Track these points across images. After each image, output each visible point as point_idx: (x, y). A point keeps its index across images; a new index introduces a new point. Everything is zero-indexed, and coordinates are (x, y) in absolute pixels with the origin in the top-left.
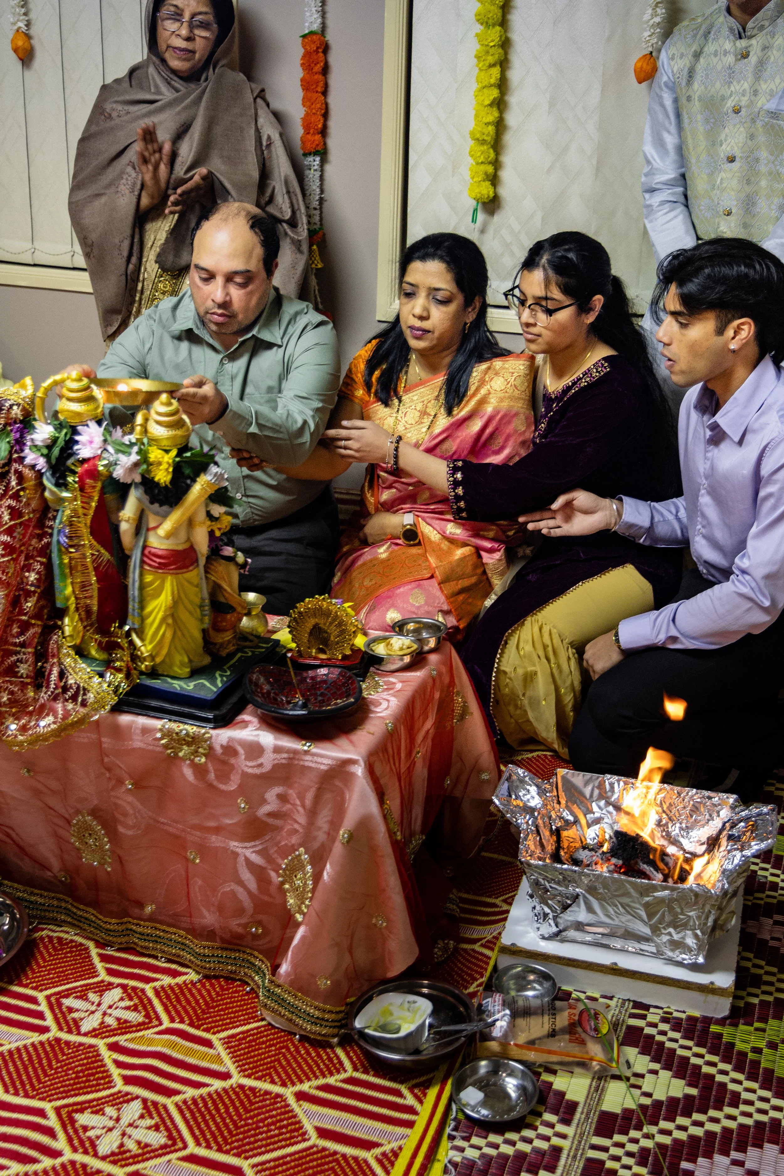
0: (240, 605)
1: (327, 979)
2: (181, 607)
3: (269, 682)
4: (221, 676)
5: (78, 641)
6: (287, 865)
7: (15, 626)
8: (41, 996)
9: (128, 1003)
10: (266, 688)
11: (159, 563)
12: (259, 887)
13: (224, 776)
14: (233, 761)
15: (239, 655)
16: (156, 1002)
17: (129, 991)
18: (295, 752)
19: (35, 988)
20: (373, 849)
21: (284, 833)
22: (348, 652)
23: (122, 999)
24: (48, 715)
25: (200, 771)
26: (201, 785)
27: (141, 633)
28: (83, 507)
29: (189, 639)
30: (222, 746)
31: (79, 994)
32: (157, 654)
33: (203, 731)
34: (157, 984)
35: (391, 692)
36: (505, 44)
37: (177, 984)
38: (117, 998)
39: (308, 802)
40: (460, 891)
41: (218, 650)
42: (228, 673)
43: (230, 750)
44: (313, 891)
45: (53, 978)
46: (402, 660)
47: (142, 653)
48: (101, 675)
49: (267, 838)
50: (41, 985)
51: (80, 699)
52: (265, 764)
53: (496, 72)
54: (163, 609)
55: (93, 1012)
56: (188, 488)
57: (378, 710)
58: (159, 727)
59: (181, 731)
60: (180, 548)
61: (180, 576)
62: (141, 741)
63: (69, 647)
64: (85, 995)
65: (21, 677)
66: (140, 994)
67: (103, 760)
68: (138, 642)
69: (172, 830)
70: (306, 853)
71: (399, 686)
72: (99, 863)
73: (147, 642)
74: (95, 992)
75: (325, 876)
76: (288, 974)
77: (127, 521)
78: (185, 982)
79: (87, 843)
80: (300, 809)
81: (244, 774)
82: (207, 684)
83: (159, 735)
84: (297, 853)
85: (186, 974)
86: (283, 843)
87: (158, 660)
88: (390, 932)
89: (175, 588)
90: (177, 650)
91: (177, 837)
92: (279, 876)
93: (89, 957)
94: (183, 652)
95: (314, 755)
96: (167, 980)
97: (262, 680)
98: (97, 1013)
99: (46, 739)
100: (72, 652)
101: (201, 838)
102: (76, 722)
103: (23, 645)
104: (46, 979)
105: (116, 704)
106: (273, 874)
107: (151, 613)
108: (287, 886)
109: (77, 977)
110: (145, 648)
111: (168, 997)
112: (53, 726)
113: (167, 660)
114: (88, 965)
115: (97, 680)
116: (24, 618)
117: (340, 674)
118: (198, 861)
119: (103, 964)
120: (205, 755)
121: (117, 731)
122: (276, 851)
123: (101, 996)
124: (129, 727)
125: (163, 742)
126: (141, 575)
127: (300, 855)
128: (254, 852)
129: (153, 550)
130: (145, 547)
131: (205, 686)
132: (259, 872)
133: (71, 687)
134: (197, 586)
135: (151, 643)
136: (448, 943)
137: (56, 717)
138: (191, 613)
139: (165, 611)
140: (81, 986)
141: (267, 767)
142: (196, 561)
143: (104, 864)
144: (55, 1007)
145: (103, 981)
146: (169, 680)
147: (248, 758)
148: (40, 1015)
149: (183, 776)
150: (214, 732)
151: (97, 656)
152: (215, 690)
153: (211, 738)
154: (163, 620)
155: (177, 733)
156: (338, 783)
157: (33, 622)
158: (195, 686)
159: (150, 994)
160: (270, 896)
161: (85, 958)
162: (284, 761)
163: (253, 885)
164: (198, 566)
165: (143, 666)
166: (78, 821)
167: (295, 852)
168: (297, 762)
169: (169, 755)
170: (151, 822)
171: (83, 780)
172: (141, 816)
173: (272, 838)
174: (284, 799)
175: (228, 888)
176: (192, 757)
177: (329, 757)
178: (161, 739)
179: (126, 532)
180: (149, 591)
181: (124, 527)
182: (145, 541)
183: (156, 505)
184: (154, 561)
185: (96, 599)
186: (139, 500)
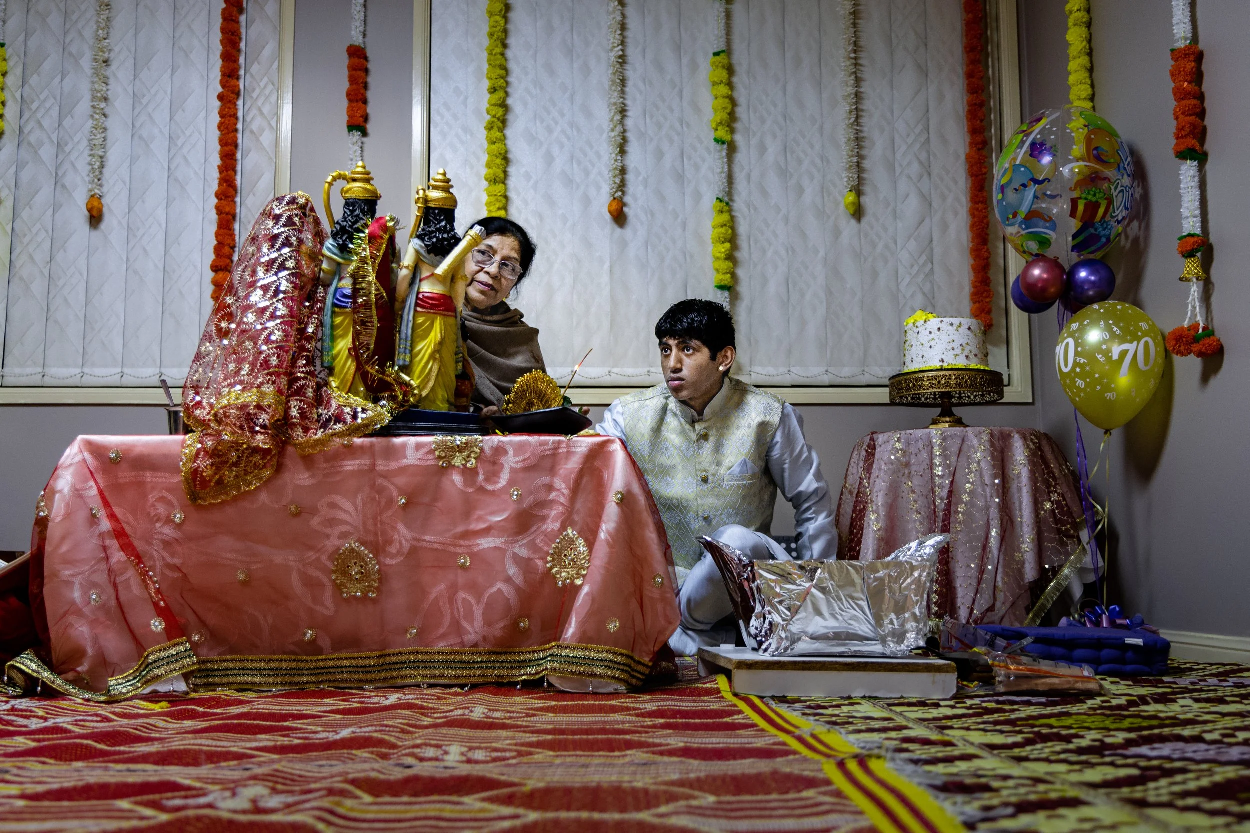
2: (445, 347)
6: (554, 549)
11: (432, 305)
12: (526, 579)
13: (493, 476)
14: (503, 459)
18: (559, 442)
21: (549, 521)
25: (470, 476)
26: (471, 490)
27: (408, 371)
28: (371, 253)
30: (492, 449)
32: (424, 387)
43: (499, 451)
47: (410, 387)
49: (535, 528)
52: (532, 457)
54: (432, 346)
58: (432, 440)
59: (455, 441)
61: (445, 320)
62: (415, 456)
67: (375, 483)
68: (407, 378)
69: (436, 546)
70: (574, 531)
72: (362, 592)
73: (415, 378)
75: (603, 535)
77: (407, 267)
79: (351, 575)
80: (566, 491)
81: (513, 469)
83: (434, 446)
84: (565, 533)
86: (549, 530)
87: (424, 393)
89: (443, 328)
90: (440, 386)
92: (547, 562)
95: (577, 441)
101: (469, 546)
103: (306, 373)
106: (540, 563)
107: (421, 350)
110: (414, 382)
113: (432, 395)
118: (468, 564)
120: (475, 458)
122: (542, 540)
124: (404, 446)
125: (437, 453)
126: (415, 316)
127: (568, 535)
128: (522, 546)
132: (526, 565)
135: (418, 378)
139: (435, 346)
141: (534, 459)
142: (456, 311)
143: (368, 595)
147: (515, 456)
149: (453, 484)
150: (482, 439)
154: (432, 357)
155: (451, 443)
156: (597, 463)
162: (549, 452)
163: (519, 580)
164: (456, 316)
166: (344, 552)
167: (562, 534)
168: (561, 451)
169: (442, 466)
170: (415, 543)
171: (347, 512)
172: (407, 540)
173: (539, 528)
174: (550, 488)
175: (494, 589)
176: (464, 462)
177: (587, 442)
178: (436, 449)
179: (405, 276)
180: (420, 331)
181: (404, 273)
182: (419, 289)
183: (432, 255)
184: (428, 303)
185: (374, 337)
186: (418, 252)
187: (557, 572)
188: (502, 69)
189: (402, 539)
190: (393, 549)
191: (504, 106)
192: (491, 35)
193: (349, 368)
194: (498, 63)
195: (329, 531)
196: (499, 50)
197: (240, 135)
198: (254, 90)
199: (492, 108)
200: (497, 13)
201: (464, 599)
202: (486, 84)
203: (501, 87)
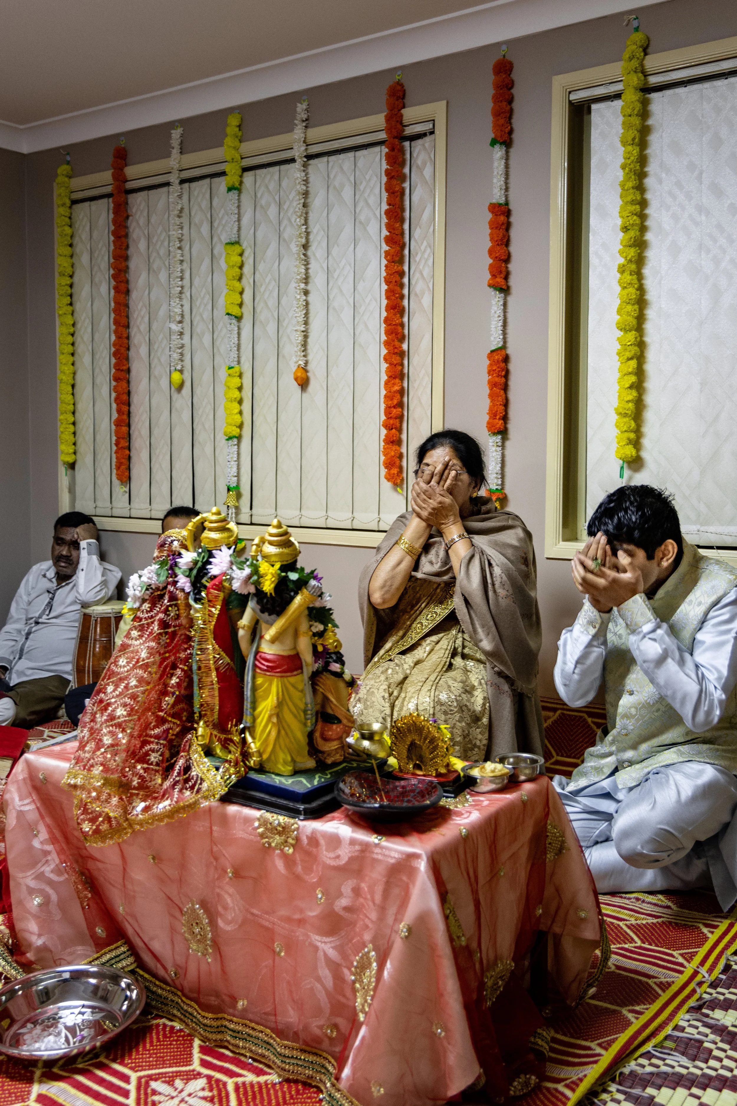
0: (346, 718)
1: (381, 1086)
2: (286, 710)
4: (320, 777)
5: (207, 741)
6: (358, 962)
8: (134, 1076)
9: (207, 1094)
11: (267, 666)
12: (335, 986)
13: (309, 867)
14: (316, 852)
15: (344, 765)
16: (233, 1097)
17: (213, 1082)
18: (368, 845)
19: (132, 1068)
20: (433, 948)
21: (357, 929)
22: (443, 771)
23: (203, 1089)
24: (167, 799)
25: (288, 861)
26: (290, 876)
27: (252, 732)
29: (293, 740)
30: (307, 837)
31: (167, 1079)
32: (264, 751)
33: (293, 822)
34: (240, 1080)
35: (477, 807)
36: (641, 345)
37: (259, 1083)
38: (199, 1087)
39: (378, 898)
40: (557, 1032)
41: (325, 758)
42: (329, 776)
43: (313, 841)
44: (375, 989)
45: (152, 1061)
46: (494, 782)
47: (252, 749)
48: (217, 769)
49: (342, 933)
50: (139, 1066)
51: (196, 788)
52: (342, 856)
53: (633, 364)
54: (269, 708)
55: (172, 1098)
56: (291, 599)
57: (458, 818)
58: (258, 816)
59: (275, 821)
60: (287, 654)
61: (285, 679)
62: (243, 830)
63: (199, 745)
64: (173, 1081)
65: (152, 764)
66: (221, 1086)
67: (212, 849)
68: (249, 739)
70: (373, 950)
71: (486, 803)
72: (202, 953)
73: (257, 741)
74: (182, 1080)
75: (386, 974)
76: (348, 1077)
77: (243, 628)
78: (266, 1082)
79: (194, 932)
80: (371, 904)
81: (325, 866)
82: (304, 781)
83: (257, 825)
84: (366, 950)
85: (270, 1074)
86: (355, 939)
87: (265, 757)
88: (449, 1044)
89: (281, 691)
90: (280, 748)
91: (267, 929)
92: (352, 974)
93: (192, 1046)
94: (286, 751)
95: (382, 848)
96: (250, 1077)
98: (175, 1099)
100: (200, 749)
101: (289, 930)
102: (188, 806)
104: (146, 1062)
106: (346, 971)
107: (261, 712)
108: (357, 985)
109: (173, 1063)
110: (254, 746)
111: (246, 1093)
113: (273, 758)
114: (187, 1054)
115: (213, 772)
118: (283, 954)
119: (200, 1055)
120: (293, 846)
121: (225, 820)
122: (349, 947)
123: (186, 1084)
124: (234, 817)
125: (260, 830)
126: (254, 678)
127: (369, 952)
128: (332, 947)
129: (263, 655)
130: (257, 652)
131: (301, 782)
132: (335, 969)
133: (193, 778)
134: (302, 691)
135: (259, 740)
136: (530, 1078)
137: (172, 801)
138: (295, 716)
139: (271, 711)
140: (173, 1072)
141: (344, 859)
142: (301, 668)
143: (206, 955)
144: (142, 1088)
145: (193, 1071)
146: (273, 776)
147: (328, 849)
148: (126, 1094)
149: (275, 866)
150: (301, 823)
152: (309, 786)
153: (298, 828)
154: (270, 718)
155: (271, 823)
156: (403, 877)
157: (170, 719)
158: (293, 782)
159: (231, 1088)
160: (344, 996)
161: (188, 1047)
162: (358, 854)
163: (330, 983)
164: (302, 673)
165: (252, 762)
166: (188, 909)
167: (364, 949)
168: (368, 854)
169: (265, 846)
170: (248, 915)
172: (239, 908)
173: (347, 934)
174: (358, 892)
175: (309, 984)
176: (282, 847)
177: (396, 851)
178: (258, 827)
179: (244, 637)
180: (260, 692)
181: (241, 633)
182: (258, 647)
183: (266, 614)
184: (264, 665)
185: (217, 698)
186: (253, 610)
188: (639, 204)
189: (236, 908)
191: (641, 244)
192: (623, 167)
198: (417, 254)
199: (625, 248)
202: (619, 222)
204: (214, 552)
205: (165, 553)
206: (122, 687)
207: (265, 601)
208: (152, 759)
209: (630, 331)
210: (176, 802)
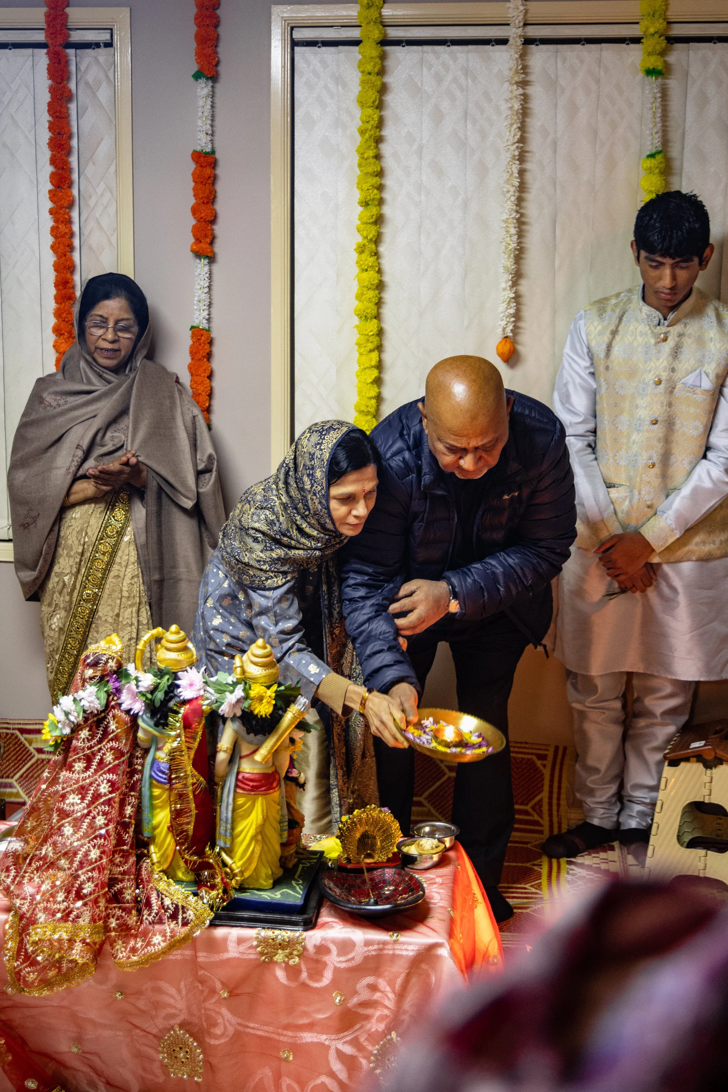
2: (267, 825)
3: (337, 886)
4: (298, 885)
6: (378, 1050)
7: (116, 856)
10: (338, 891)
11: (253, 786)
12: (350, 1076)
13: (316, 973)
14: (326, 958)
15: (301, 866)
18: (385, 943)
21: (374, 1020)
24: (154, 935)
25: (293, 972)
26: (293, 985)
27: (230, 852)
28: (186, 742)
30: (315, 946)
32: (246, 869)
33: (297, 934)
35: (435, 886)
36: (380, 333)
39: (398, 986)
41: (285, 863)
42: (301, 882)
43: (322, 949)
46: (432, 858)
47: (232, 870)
48: (195, 894)
49: (357, 1026)
51: (180, 917)
52: (355, 957)
53: (375, 355)
54: (254, 827)
56: (281, 717)
57: (435, 901)
58: (255, 936)
59: (277, 936)
60: (270, 771)
61: (268, 796)
63: (160, 871)
65: (127, 902)
67: (197, 973)
68: (229, 861)
69: (260, 1033)
70: (397, 1036)
71: (439, 880)
72: (189, 1076)
77: (223, 751)
79: (176, 1057)
80: (391, 995)
81: (336, 970)
82: (290, 891)
83: (255, 943)
86: (374, 1030)
87: (247, 874)
89: (265, 808)
90: (263, 865)
91: (270, 1040)
92: (370, 1062)
94: (268, 866)
95: (404, 943)
97: (332, 885)
99: (158, 956)
100: (164, 876)
101: (292, 1037)
102: (183, 938)
103: (124, 873)
105: (214, 918)
106: (364, 1062)
107: (242, 832)
108: (378, 1071)
110: (234, 866)
112: (163, 944)
113: (255, 874)
115: (192, 899)
116: (125, 848)
117: (395, 873)
118: (291, 1058)
120: (298, 956)
121: (212, 944)
122: (366, 1039)
124: (225, 940)
125: (259, 949)
126: (234, 798)
128: (345, 1042)
129: (247, 775)
130: (238, 773)
131: (290, 894)
132: (350, 1062)
133: (168, 908)
134: (279, 805)
135: (240, 860)
137: (164, 936)
138: (274, 829)
139: (256, 828)
141: (359, 960)
142: (278, 782)
143: (193, 1077)
146: (256, 892)
147: (339, 955)
149: (276, 979)
150: (306, 934)
151: (184, 878)
152: (298, 896)
153: (304, 939)
154: (254, 838)
155: (273, 939)
156: (424, 966)
157: (131, 851)
158: (282, 894)
162: (374, 953)
163: (343, 1075)
164: (280, 786)
166: (169, 1037)
167: (385, 1036)
168: (386, 952)
169: (264, 961)
170: (240, 1028)
171: (172, 996)
172: (230, 1024)
173: (362, 1027)
174: (373, 988)
175: (318, 1081)
176: (286, 959)
177: (416, 944)
178: (257, 946)
179: (223, 761)
180: (240, 811)
181: (222, 756)
182: (239, 768)
183: (252, 735)
184: (249, 784)
185: (193, 824)
186: (236, 732)
187: (380, 1074)
188: (376, 176)
189: (227, 1024)
190: (218, 1031)
191: (379, 220)
192: (362, 132)
193: (169, 845)
194: (370, 169)
195: (154, 1013)
196: (371, 153)
197: (76, 256)
198: (90, 197)
199: (362, 226)
200: (370, 104)
201: (289, 1086)
202: (357, 195)
203: (374, 199)
204: (180, 674)
205: (99, 674)
206: (85, 827)
207: (254, 722)
208: (128, 897)
209: (371, 319)
210: (172, 937)
